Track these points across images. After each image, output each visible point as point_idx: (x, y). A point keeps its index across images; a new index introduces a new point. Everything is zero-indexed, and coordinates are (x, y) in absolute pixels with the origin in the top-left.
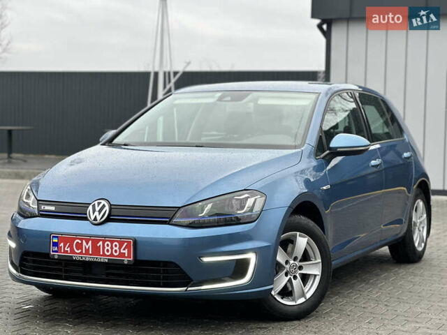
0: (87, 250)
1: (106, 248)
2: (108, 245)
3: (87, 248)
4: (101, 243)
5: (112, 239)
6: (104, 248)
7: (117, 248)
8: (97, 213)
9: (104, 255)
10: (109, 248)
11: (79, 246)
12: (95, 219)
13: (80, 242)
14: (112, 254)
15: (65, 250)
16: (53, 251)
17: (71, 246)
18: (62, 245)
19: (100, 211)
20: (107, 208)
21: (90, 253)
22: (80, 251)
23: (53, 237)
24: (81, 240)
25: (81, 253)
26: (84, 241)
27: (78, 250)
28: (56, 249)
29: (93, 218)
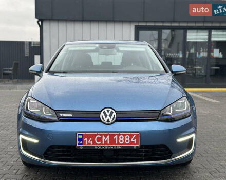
0: (106, 142)
1: (120, 139)
2: (121, 138)
3: (106, 140)
4: (116, 136)
5: (124, 133)
6: (118, 139)
7: (128, 139)
8: (108, 117)
9: (119, 143)
10: (122, 139)
11: (100, 140)
12: (108, 121)
13: (100, 137)
14: (124, 143)
15: (88, 143)
16: (78, 144)
17: (93, 140)
18: (86, 139)
19: (110, 116)
20: (114, 113)
21: (108, 143)
22: (100, 143)
23: (78, 135)
24: (101, 135)
25: (101, 144)
26: (103, 136)
27: (98, 142)
28: (81, 142)
29: (106, 120)
